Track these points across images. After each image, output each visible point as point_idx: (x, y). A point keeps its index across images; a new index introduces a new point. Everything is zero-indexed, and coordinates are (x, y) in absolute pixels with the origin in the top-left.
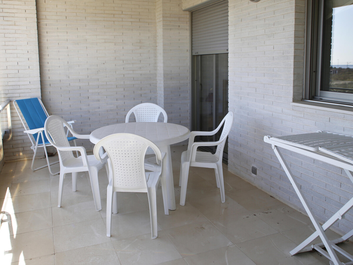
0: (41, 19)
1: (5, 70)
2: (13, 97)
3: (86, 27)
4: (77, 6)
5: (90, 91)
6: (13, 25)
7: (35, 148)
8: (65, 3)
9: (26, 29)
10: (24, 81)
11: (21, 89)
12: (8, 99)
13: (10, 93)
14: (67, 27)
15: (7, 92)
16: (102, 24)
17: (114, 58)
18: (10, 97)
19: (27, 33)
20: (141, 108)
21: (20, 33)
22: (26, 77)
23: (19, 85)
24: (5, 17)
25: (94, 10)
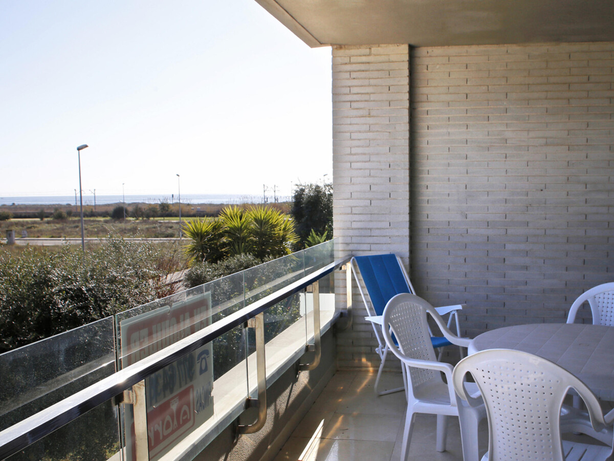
0: (418, 102)
1: (348, 199)
2: (359, 250)
3: (507, 114)
4: (489, 71)
5: (509, 246)
6: (366, 117)
7: (383, 352)
8: (467, 68)
9: (388, 123)
10: (379, 221)
11: (374, 236)
12: (350, 253)
13: (353, 243)
14: (468, 115)
15: (349, 240)
16: (541, 106)
17: (566, 178)
18: (354, 250)
19: (390, 131)
20: (607, 293)
21: (377, 131)
22: (383, 214)
23: (371, 229)
24: (354, 101)
25: (525, 77)
